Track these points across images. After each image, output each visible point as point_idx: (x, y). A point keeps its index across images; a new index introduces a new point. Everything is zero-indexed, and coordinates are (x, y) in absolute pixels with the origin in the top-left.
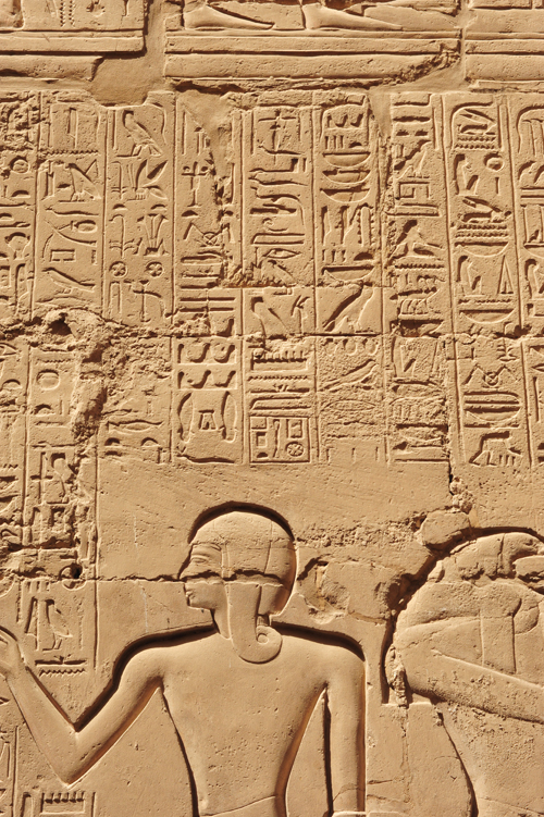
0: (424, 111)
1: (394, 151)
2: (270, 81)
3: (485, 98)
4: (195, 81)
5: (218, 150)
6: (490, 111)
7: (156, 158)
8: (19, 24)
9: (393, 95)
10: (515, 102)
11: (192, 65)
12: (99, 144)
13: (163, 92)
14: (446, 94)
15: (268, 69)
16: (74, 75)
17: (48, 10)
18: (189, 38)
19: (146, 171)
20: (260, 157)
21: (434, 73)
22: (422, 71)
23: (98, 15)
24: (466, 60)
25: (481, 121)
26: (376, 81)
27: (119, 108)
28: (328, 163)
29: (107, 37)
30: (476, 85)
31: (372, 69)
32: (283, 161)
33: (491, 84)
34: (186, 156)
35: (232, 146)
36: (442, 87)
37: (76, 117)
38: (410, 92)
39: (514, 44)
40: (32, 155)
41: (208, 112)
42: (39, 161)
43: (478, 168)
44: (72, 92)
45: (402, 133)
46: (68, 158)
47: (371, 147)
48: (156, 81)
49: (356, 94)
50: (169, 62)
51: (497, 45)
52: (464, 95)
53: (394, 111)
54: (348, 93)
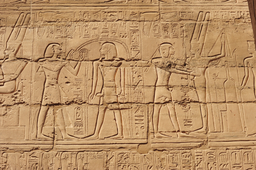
0: (201, 154)
1: (196, 162)
2: (172, 148)
3: (213, 151)
4: (158, 149)
5: (163, 163)
6: (214, 154)
7: (151, 165)
8: (123, 138)
9: (195, 151)
10: (219, 151)
11: (157, 145)
12: (140, 162)
13: (151, 151)
14: (205, 150)
15: (171, 146)
16: (134, 148)
17: (128, 134)
18: (156, 140)
19: (149, 167)
20: (170, 164)
21: (203, 146)
22: (200, 146)
23: (138, 135)
24: (209, 143)
25: (212, 156)
26: (192, 148)
27: (143, 155)
28: (184, 165)
29: (140, 140)
30: (211, 148)
31: (191, 145)
32: (175, 165)
33: (214, 148)
34: (157, 164)
35: (165, 162)
36: (204, 149)
37: (135, 157)
38: (198, 150)
39: (218, 140)
40: (127, 164)
41: (160, 155)
42: (129, 166)
43: (212, 166)
44: (134, 152)
45: (197, 159)
46: (134, 165)
47: (192, 162)
48: (150, 149)
49: (188, 151)
50: (152, 145)
51: (215, 140)
52: (209, 150)
53: (196, 154)
54: (187, 151)
